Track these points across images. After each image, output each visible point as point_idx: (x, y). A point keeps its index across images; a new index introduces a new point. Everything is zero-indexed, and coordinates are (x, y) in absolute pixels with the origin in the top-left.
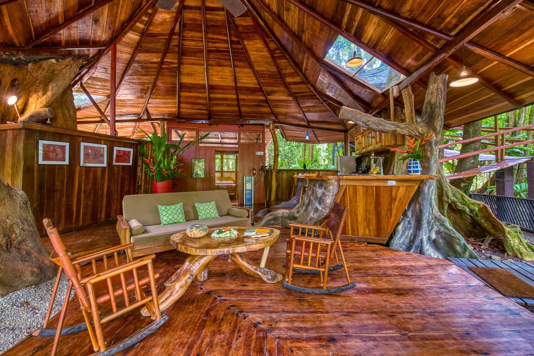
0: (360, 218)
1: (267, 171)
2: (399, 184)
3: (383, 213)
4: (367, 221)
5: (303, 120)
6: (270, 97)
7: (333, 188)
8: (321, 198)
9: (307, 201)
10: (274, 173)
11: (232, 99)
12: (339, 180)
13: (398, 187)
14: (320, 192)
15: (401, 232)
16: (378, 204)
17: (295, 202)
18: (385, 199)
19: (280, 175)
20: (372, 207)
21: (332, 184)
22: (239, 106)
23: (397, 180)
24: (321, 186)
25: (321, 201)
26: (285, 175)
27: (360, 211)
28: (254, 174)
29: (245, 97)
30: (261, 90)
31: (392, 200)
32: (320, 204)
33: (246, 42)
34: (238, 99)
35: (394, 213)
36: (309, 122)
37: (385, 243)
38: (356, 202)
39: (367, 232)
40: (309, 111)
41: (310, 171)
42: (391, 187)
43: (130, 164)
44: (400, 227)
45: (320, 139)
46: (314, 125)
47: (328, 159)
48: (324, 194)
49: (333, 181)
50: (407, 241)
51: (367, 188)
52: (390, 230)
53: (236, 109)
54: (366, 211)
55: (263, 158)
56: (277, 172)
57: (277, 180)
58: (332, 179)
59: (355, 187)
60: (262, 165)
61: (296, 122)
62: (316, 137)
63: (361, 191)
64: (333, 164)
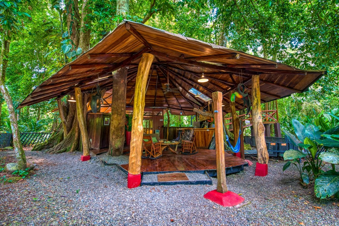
0: (200, 141)
1: (165, 127)
2: (210, 130)
3: (206, 139)
4: (202, 142)
5: (179, 107)
6: (167, 99)
7: (192, 132)
8: (189, 135)
9: (184, 137)
10: (168, 129)
11: (153, 100)
12: (194, 130)
13: (210, 131)
14: (188, 133)
15: (212, 145)
16: (205, 136)
17: (178, 139)
18: (206, 135)
19: (170, 129)
20: (203, 138)
21: (192, 131)
22: (155, 102)
23: (209, 129)
24: (189, 132)
25: (189, 136)
26: (172, 130)
27: (200, 139)
28: (159, 129)
29: (158, 99)
30: (165, 97)
31: (208, 135)
32: (188, 137)
33: (162, 84)
34: (155, 100)
35: (209, 138)
36: (182, 107)
37: (207, 148)
38: (199, 136)
39: (202, 145)
40: (182, 104)
41: (182, 127)
42: (208, 131)
43: (108, 125)
44: (212, 143)
45: (186, 114)
46: (184, 109)
47: (189, 122)
48: (189, 134)
49: (192, 130)
50: (214, 147)
51: (201, 132)
52: (209, 144)
53: (154, 103)
54: (202, 139)
55: (162, 122)
56: (169, 128)
57: (169, 132)
58: (192, 129)
59: (198, 131)
60: (162, 125)
61: (176, 108)
62: (184, 113)
63: (200, 132)
64: (192, 125)
